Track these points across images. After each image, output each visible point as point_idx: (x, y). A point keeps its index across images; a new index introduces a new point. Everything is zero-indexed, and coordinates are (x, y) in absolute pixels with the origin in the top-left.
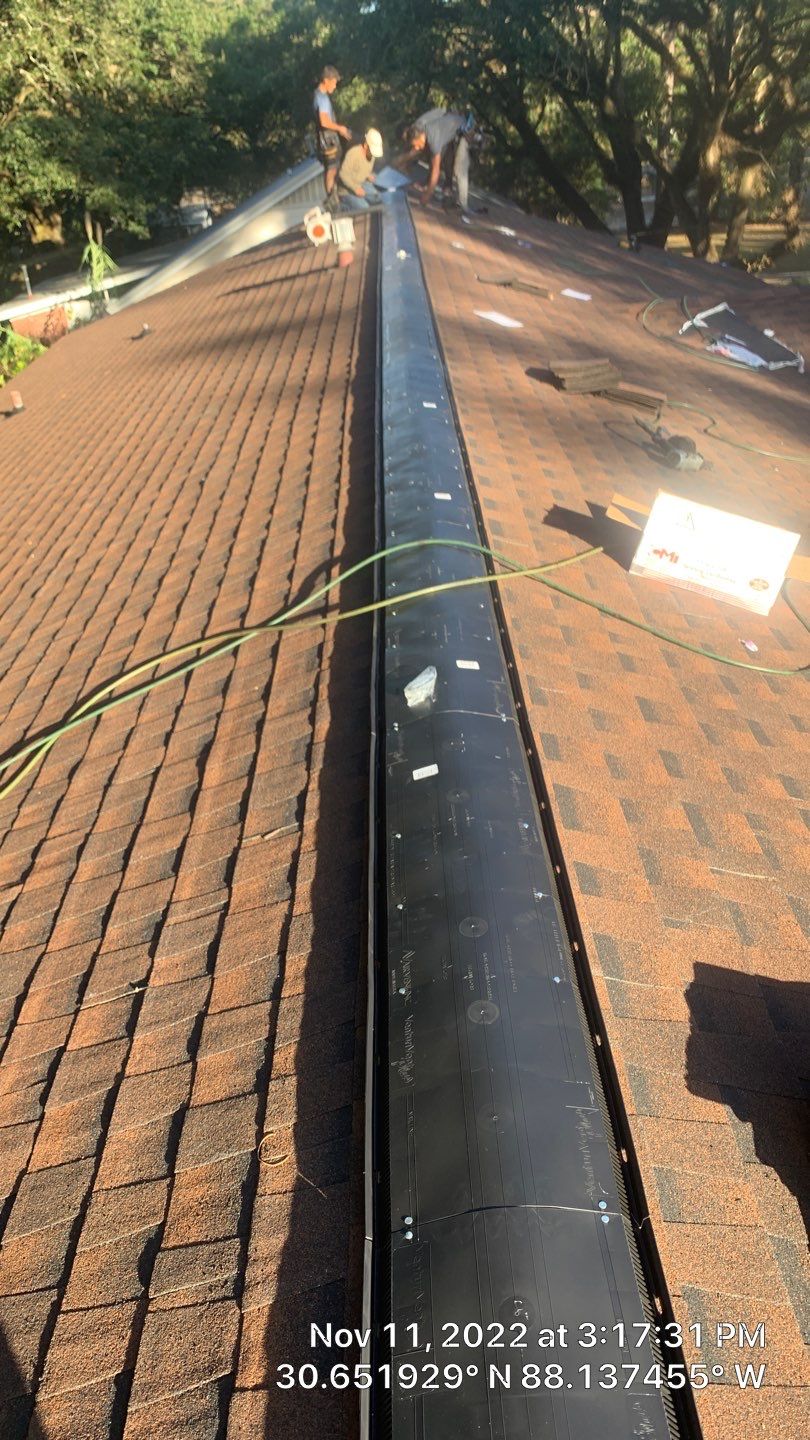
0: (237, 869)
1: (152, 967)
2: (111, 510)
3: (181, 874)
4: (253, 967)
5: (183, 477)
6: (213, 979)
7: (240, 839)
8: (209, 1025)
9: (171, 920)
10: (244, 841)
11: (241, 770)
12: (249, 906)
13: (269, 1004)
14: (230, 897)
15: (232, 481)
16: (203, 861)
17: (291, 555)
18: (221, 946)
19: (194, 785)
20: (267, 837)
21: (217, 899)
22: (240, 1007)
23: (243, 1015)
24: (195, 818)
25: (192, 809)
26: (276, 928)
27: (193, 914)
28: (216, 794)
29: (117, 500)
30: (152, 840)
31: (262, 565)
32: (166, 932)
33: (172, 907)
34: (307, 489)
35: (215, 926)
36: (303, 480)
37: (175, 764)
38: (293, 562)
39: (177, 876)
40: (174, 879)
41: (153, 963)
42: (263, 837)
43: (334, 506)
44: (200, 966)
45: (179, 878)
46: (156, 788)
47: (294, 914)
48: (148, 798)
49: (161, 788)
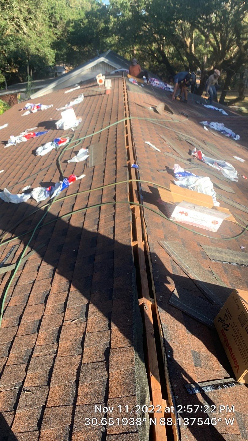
0: (61, 335)
1: (26, 376)
4: (66, 385)
6: (49, 388)
7: (63, 321)
8: (47, 412)
9: (35, 355)
11: (65, 288)
12: (65, 354)
13: (72, 406)
14: (58, 348)
16: (48, 328)
18: (53, 372)
19: (47, 291)
20: (73, 322)
21: (52, 348)
22: (59, 406)
23: (60, 411)
24: (47, 307)
25: (46, 302)
26: (76, 367)
27: (43, 353)
28: (55, 297)
30: (30, 313)
32: (32, 360)
33: (36, 347)
35: (52, 360)
37: (41, 280)
39: (38, 333)
41: (26, 374)
44: (45, 380)
45: (39, 334)
46: (33, 290)
47: (83, 363)
48: (30, 294)
49: (35, 290)
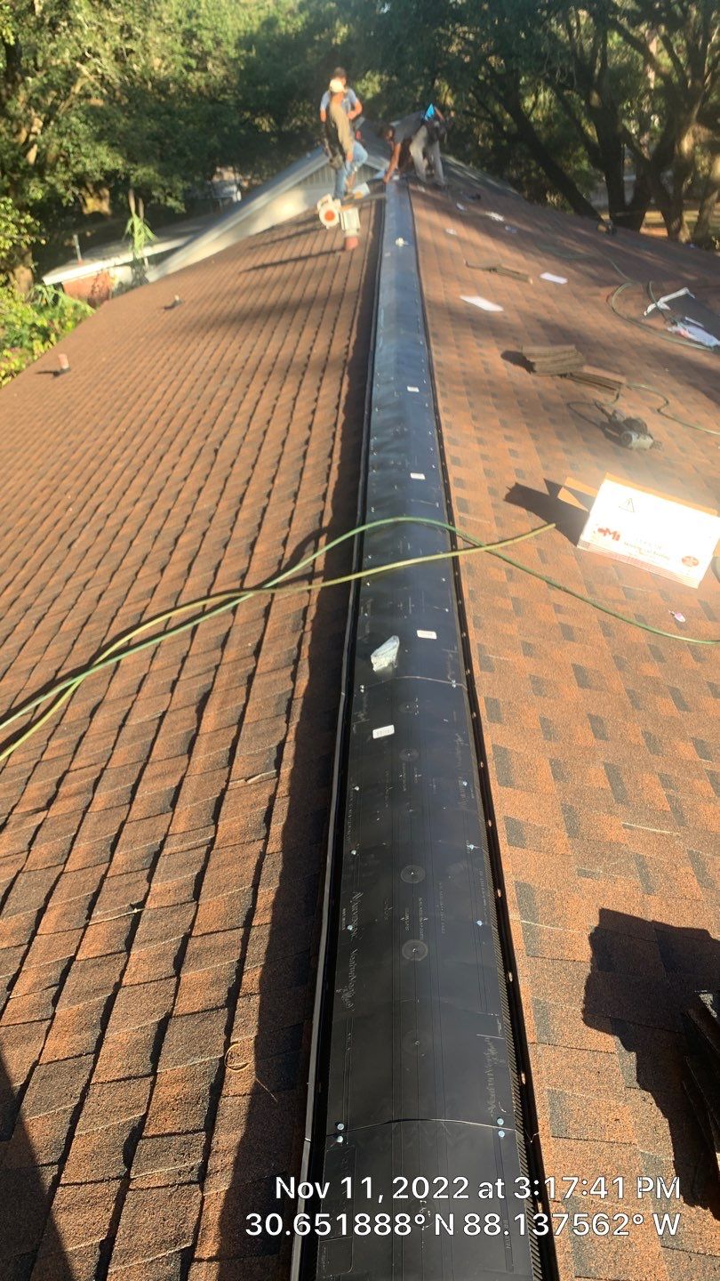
0: (223, 808)
1: (149, 891)
2: (138, 470)
3: (177, 810)
4: (231, 897)
5: (201, 444)
6: (198, 906)
7: (228, 781)
8: (193, 945)
9: (166, 851)
10: (230, 784)
11: (232, 719)
12: (231, 842)
13: (242, 930)
14: (216, 833)
15: (242, 450)
16: (196, 800)
17: (287, 523)
18: (206, 876)
19: (192, 730)
20: (250, 782)
21: (205, 834)
22: (218, 932)
23: (220, 939)
24: (192, 760)
25: (190, 751)
26: (252, 863)
27: (185, 846)
28: (210, 739)
29: (144, 462)
30: (155, 777)
31: (262, 531)
32: (161, 860)
33: (168, 839)
34: (304, 462)
35: (202, 858)
36: (302, 454)
37: (179, 709)
38: (288, 529)
39: (174, 811)
40: (171, 814)
41: (150, 887)
42: (246, 781)
43: (325, 480)
44: (187, 894)
45: (176, 814)
46: (162, 730)
47: (267, 852)
48: (154, 740)
49: (166, 731)
